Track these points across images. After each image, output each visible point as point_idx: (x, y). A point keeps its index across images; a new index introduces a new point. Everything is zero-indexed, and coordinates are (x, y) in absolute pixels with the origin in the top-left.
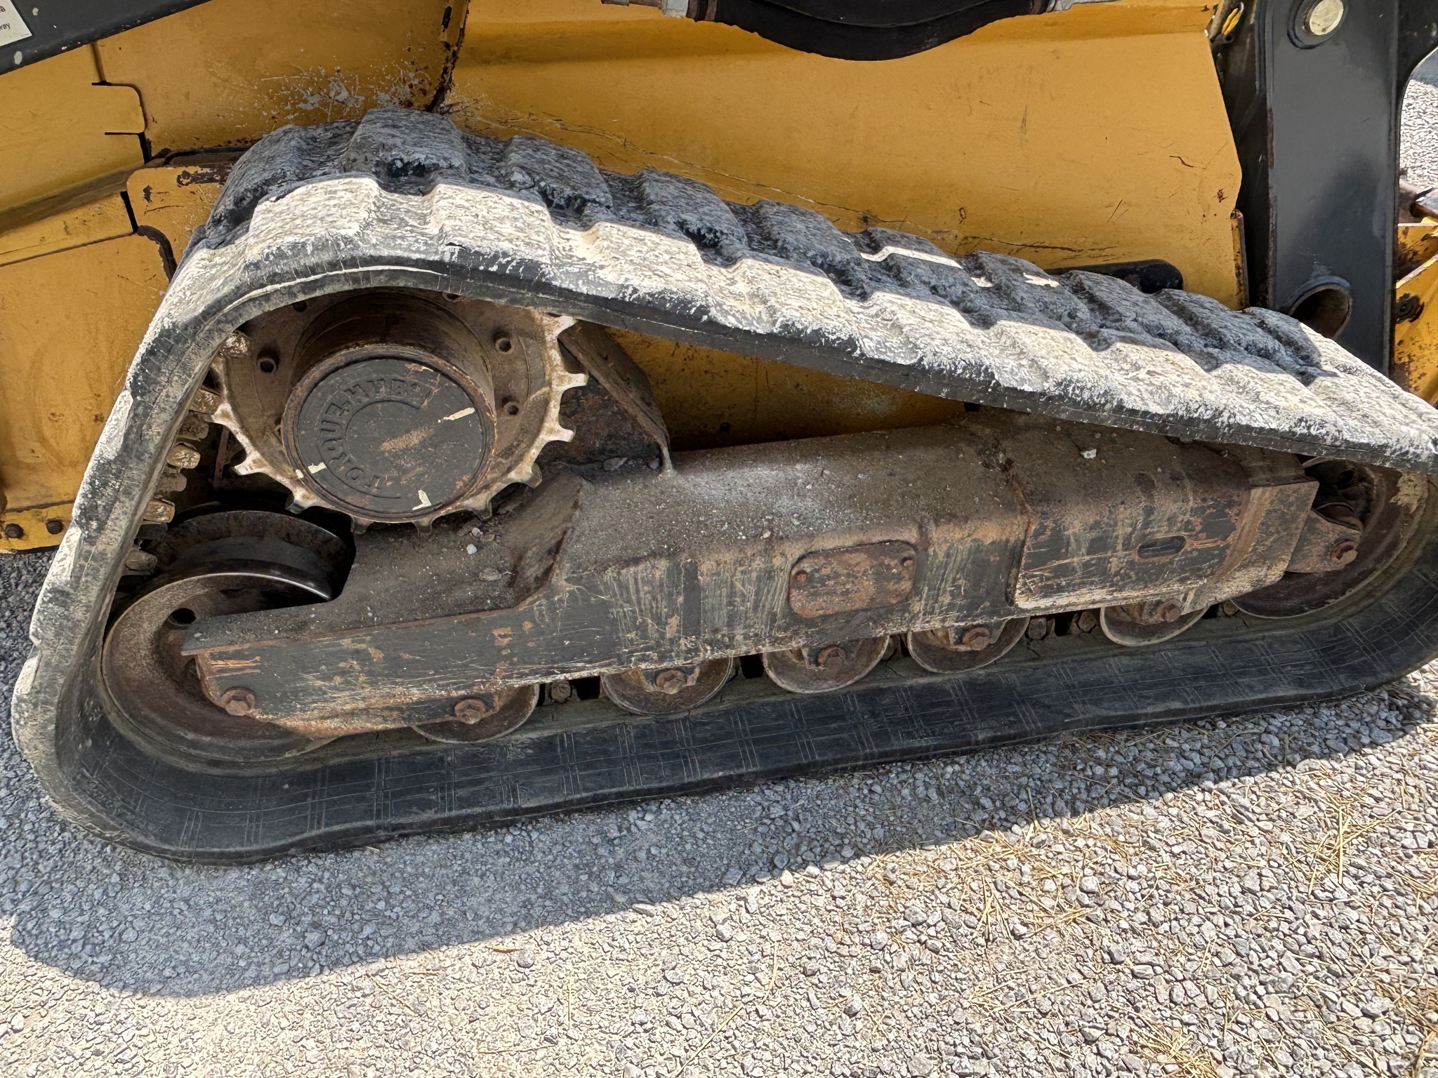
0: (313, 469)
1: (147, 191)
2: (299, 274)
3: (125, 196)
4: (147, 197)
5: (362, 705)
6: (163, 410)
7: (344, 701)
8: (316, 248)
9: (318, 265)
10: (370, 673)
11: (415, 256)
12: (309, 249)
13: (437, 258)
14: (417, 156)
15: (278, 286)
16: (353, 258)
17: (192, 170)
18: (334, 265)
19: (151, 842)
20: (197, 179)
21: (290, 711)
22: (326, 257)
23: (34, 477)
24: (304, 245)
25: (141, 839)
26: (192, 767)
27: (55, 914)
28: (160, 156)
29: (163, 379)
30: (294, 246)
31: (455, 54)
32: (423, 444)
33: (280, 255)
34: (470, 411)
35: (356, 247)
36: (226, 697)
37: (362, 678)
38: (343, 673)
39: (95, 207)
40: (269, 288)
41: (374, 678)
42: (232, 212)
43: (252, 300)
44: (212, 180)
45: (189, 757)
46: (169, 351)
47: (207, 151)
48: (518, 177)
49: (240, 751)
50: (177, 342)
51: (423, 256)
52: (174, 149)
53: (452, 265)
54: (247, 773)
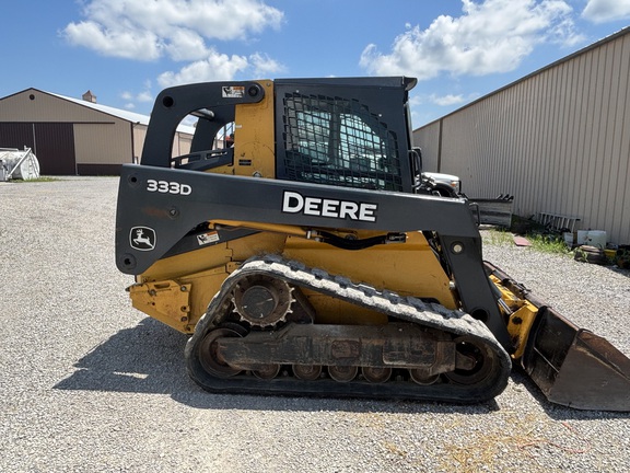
0: (245, 307)
3: (226, 266)
32: (263, 304)
34: (272, 299)
36: (220, 356)
37: (245, 355)
38: (242, 353)
39: (221, 268)
41: (247, 356)
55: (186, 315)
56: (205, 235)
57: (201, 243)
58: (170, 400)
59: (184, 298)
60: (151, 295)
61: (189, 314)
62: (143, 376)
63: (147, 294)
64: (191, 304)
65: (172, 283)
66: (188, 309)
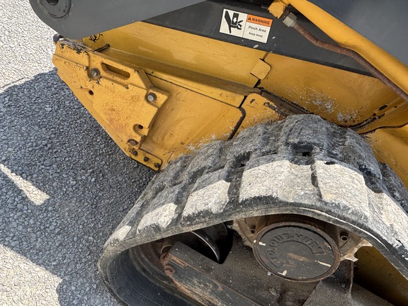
0: (260, 243)
1: (253, 100)
2: (339, 217)
3: (246, 97)
4: (251, 102)
5: (201, 295)
6: (245, 215)
7: (198, 291)
8: (353, 213)
9: (348, 218)
10: (212, 291)
11: (384, 238)
12: (350, 211)
13: (391, 243)
14: (371, 168)
15: (328, 215)
16: (363, 225)
17: (271, 103)
18: (353, 222)
19: (115, 291)
20: (270, 106)
21: (181, 282)
22: (354, 218)
23: (153, 145)
24: (349, 209)
25: (113, 289)
26: (138, 268)
27: (73, 288)
28: (260, 88)
29: (256, 208)
30: (345, 207)
31: (375, 119)
32: (303, 262)
33: (338, 206)
34: (329, 266)
35: (367, 222)
36: (167, 267)
37: (209, 290)
38: (206, 285)
39: (234, 95)
40: (324, 214)
41: (212, 292)
42: (295, 144)
43: (314, 212)
44: (274, 109)
45: (139, 264)
46: (267, 204)
47: (274, 96)
48: (397, 194)
49: (152, 269)
50: (273, 203)
51: (386, 239)
52: (265, 89)
53: (394, 249)
54: (150, 280)
55: (138, 139)
56: (243, 17)
57: (224, 28)
58: (56, 299)
59: (146, 114)
60: (90, 76)
61: (144, 139)
62: (37, 196)
63: (85, 74)
64: (153, 125)
65: (135, 78)
66: (145, 132)
